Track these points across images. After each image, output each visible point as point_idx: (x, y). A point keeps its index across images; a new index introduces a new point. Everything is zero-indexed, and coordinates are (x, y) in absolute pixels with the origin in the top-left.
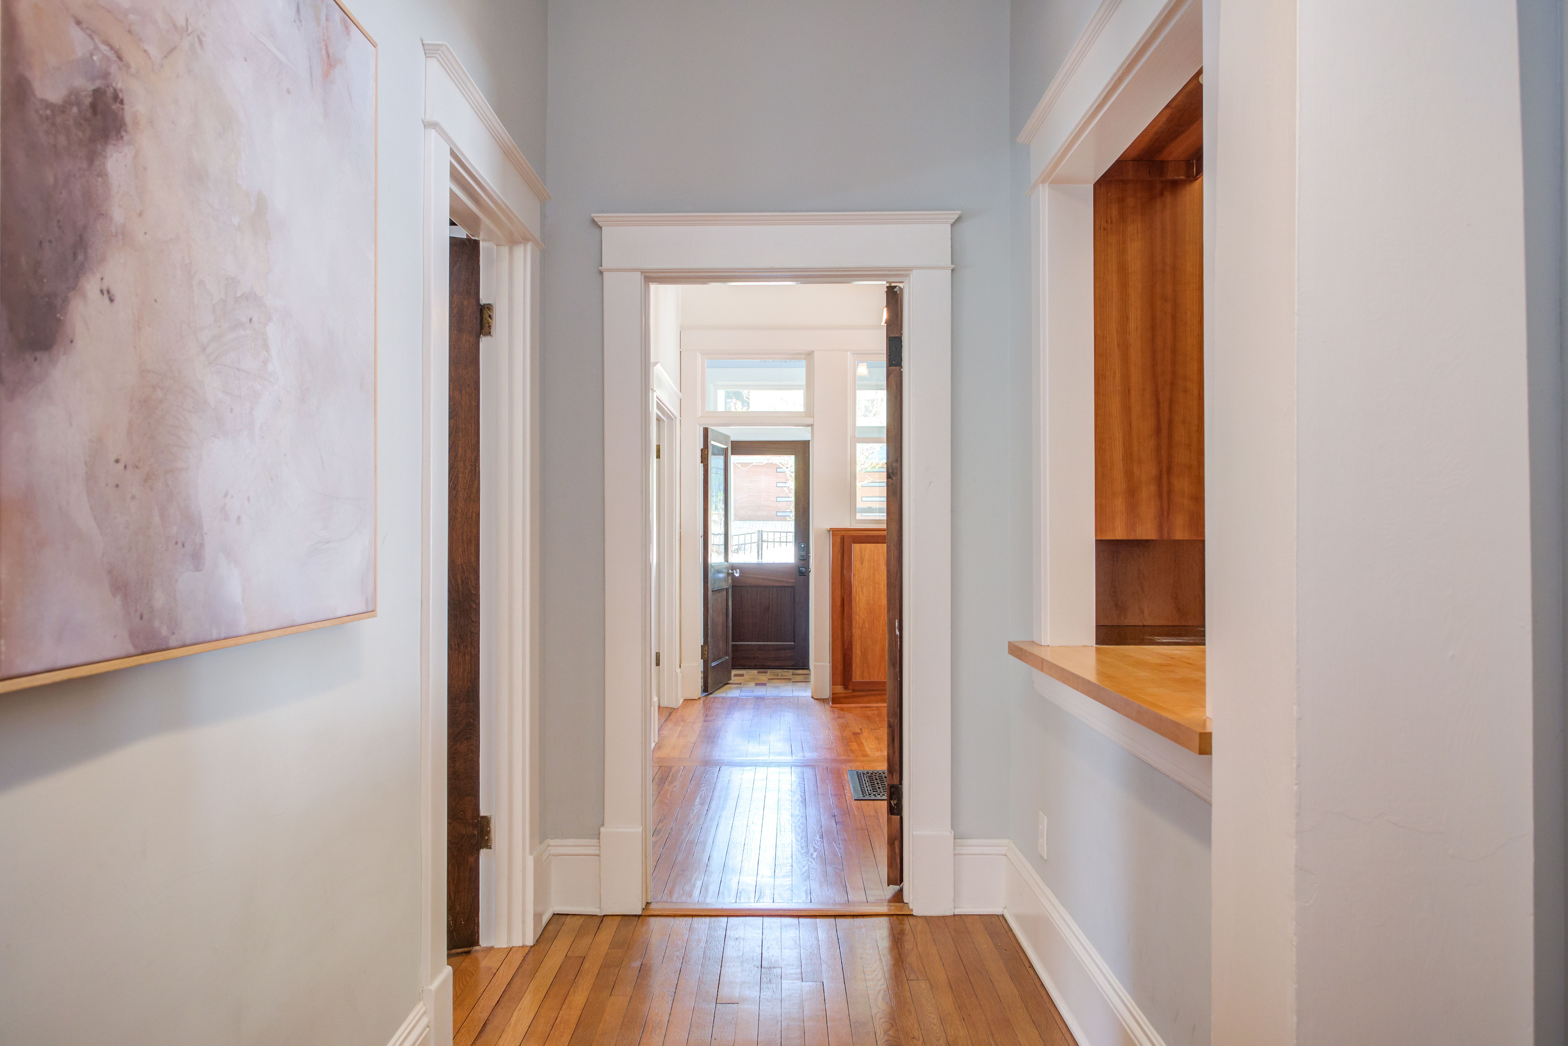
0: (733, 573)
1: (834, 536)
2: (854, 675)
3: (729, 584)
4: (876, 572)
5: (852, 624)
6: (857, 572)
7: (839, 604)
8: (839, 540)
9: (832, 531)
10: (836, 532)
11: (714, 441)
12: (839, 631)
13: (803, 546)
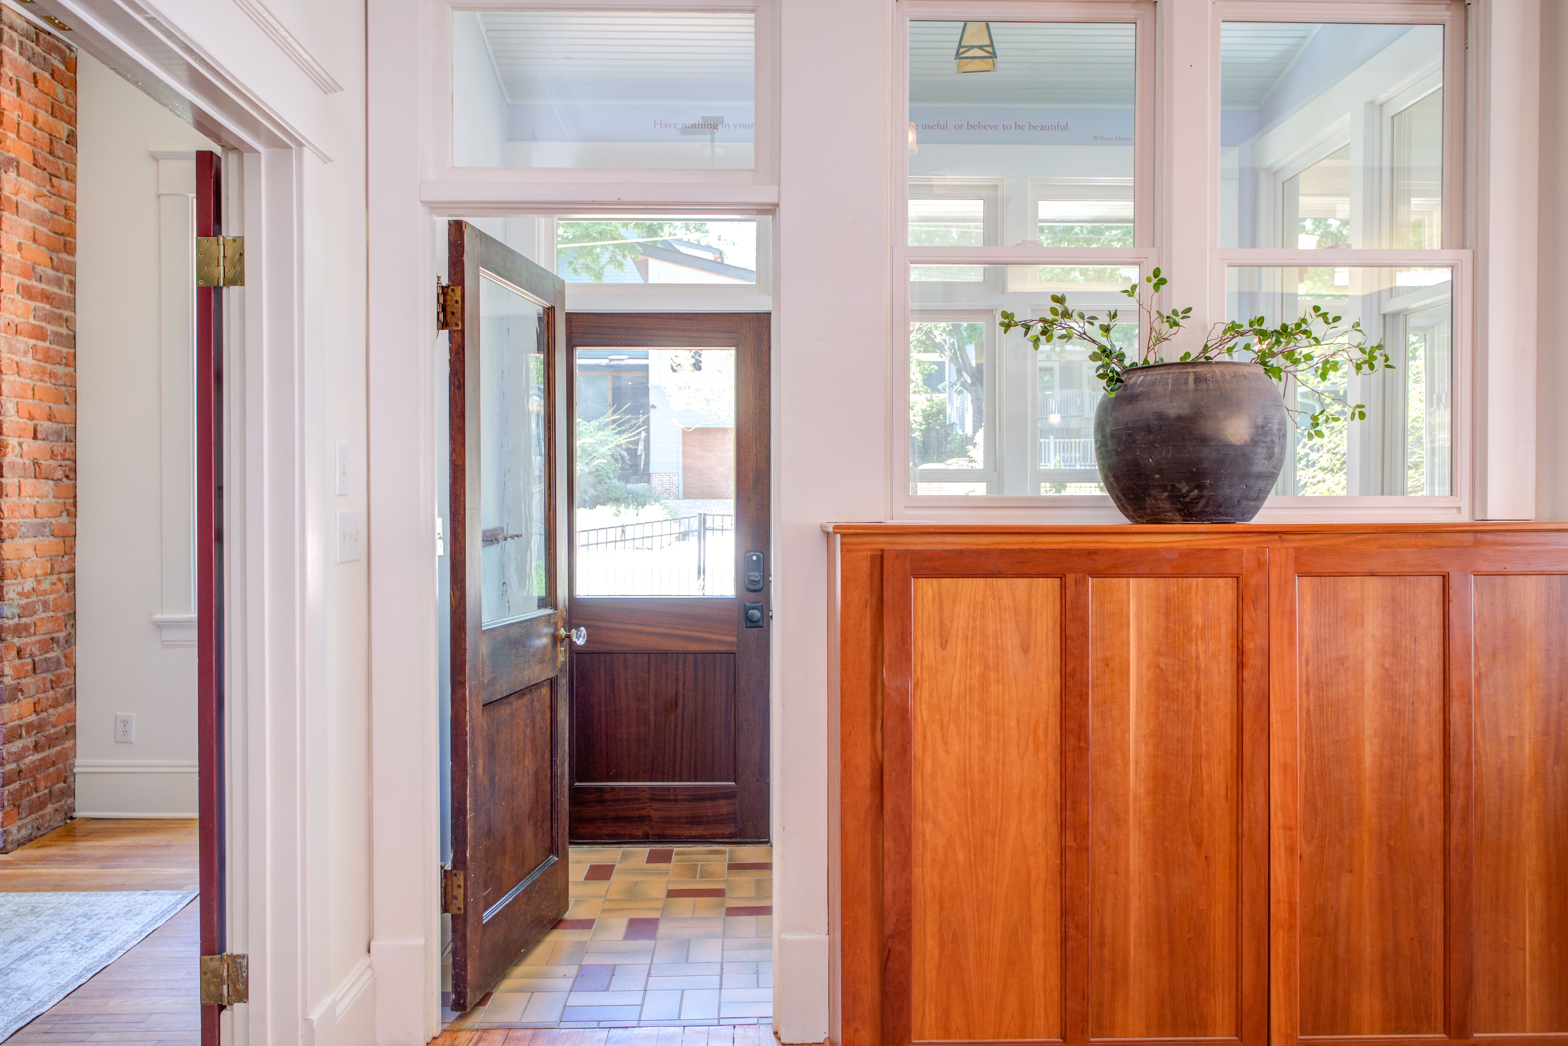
0: (569, 637)
1: (849, 551)
2: (916, 1025)
3: (559, 665)
4: (992, 675)
5: (909, 851)
6: (926, 675)
7: (865, 780)
8: (865, 567)
9: (843, 535)
10: (855, 540)
11: (482, 267)
12: (866, 875)
13: (754, 558)
